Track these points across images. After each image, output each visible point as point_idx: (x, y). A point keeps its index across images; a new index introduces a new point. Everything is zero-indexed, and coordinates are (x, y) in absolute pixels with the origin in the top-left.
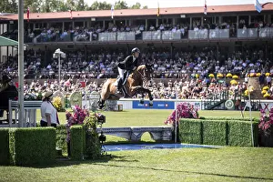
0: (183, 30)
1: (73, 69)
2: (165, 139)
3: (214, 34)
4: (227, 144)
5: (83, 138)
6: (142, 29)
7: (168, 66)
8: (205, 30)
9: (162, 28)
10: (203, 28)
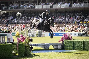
0: (69, 4)
1: (25, 20)
2: (59, 48)
3: (82, 5)
4: (84, 50)
5: (23, 48)
6: (53, 3)
7: (64, 18)
8: (79, 4)
9: (61, 3)
10: (78, 3)
